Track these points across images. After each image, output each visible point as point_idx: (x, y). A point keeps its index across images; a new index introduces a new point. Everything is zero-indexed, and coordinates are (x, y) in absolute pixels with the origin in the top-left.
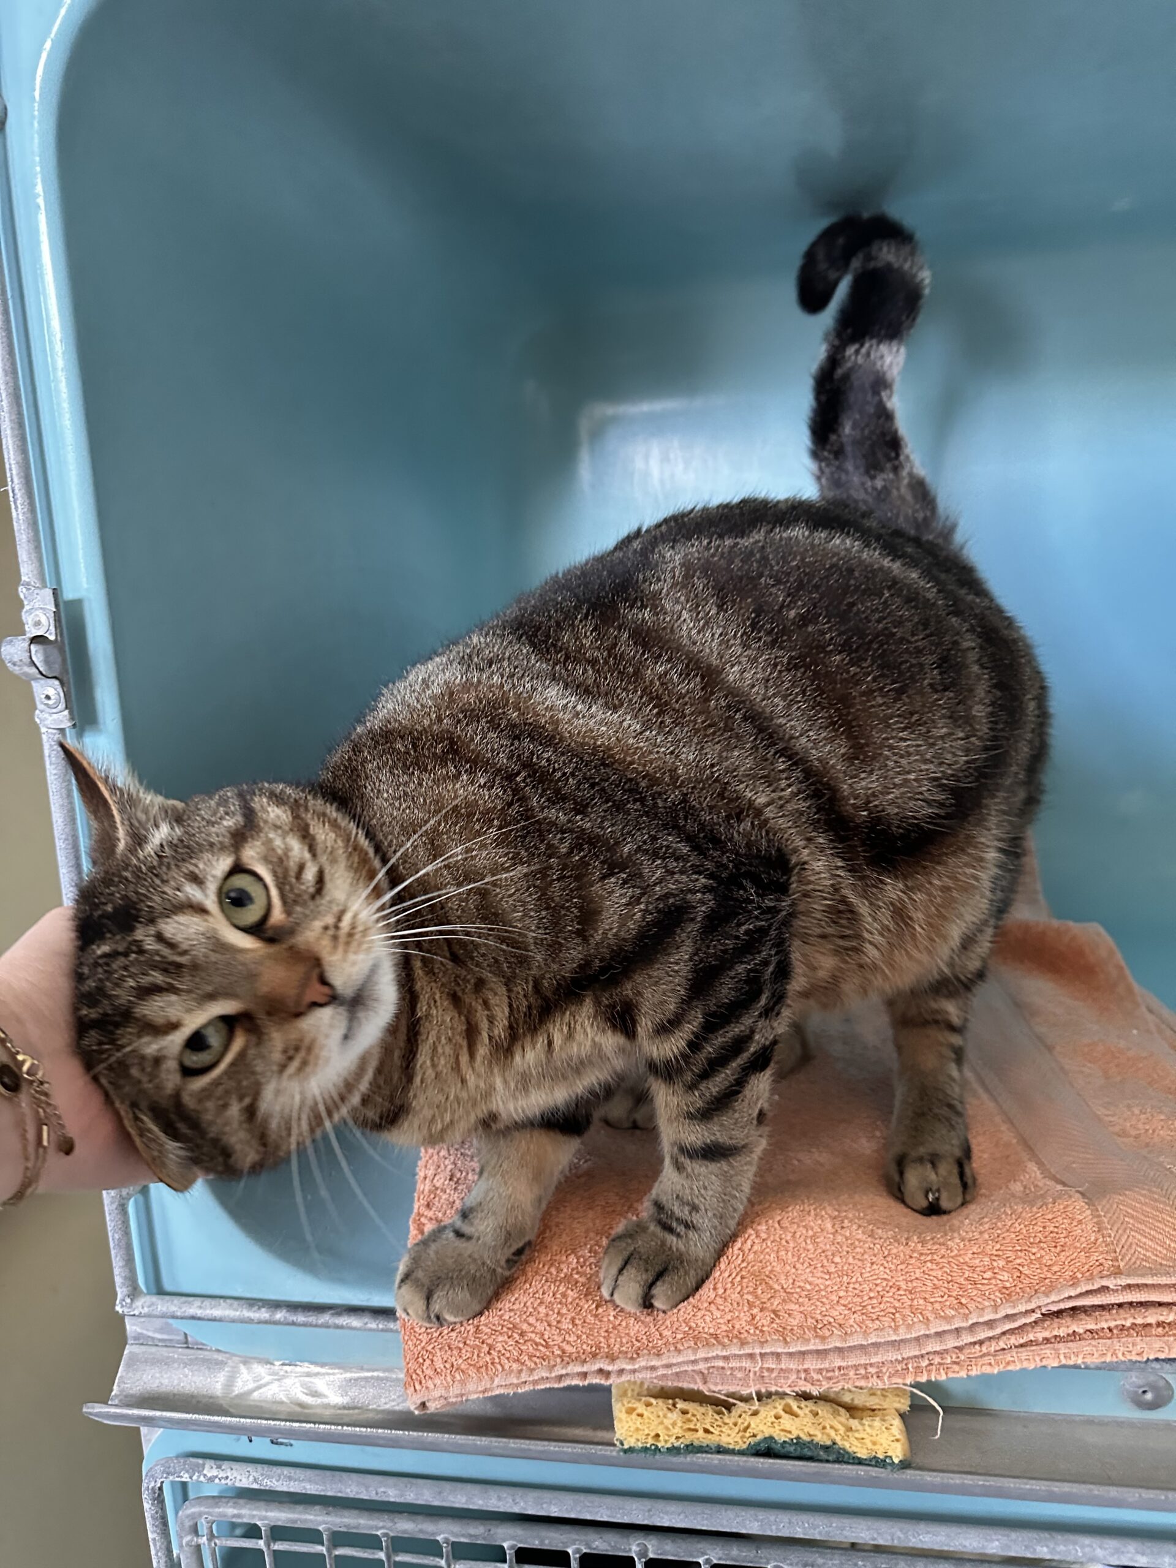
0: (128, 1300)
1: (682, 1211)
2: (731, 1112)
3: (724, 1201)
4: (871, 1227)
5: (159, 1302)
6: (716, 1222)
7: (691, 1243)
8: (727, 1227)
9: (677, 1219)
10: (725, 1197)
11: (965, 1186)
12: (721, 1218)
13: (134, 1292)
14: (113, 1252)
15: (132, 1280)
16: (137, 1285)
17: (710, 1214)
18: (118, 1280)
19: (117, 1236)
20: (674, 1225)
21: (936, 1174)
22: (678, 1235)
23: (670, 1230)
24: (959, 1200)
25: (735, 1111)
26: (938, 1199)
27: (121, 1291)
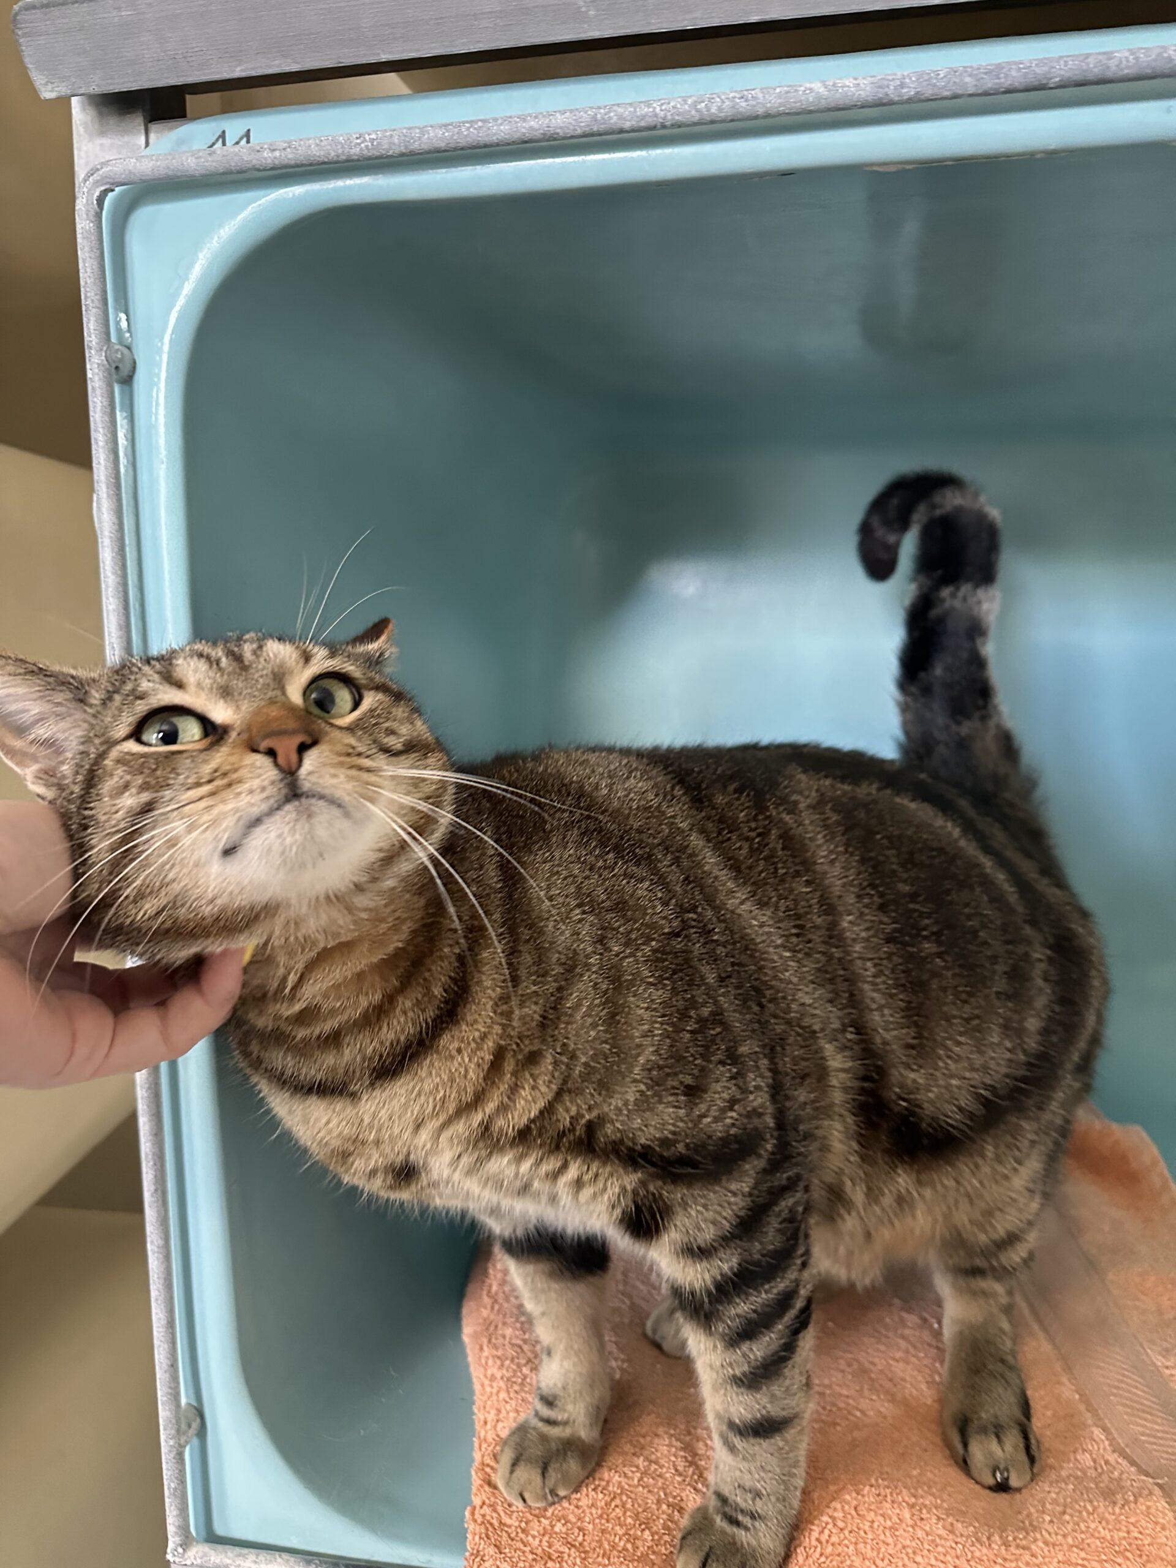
0: (180, 1550)
1: (745, 1501)
2: (781, 1379)
3: (783, 1481)
4: (950, 1520)
5: (212, 1552)
6: (780, 1506)
7: (761, 1534)
8: (792, 1508)
9: (742, 1511)
10: (785, 1478)
11: (1032, 1460)
12: (784, 1500)
13: (187, 1541)
14: (167, 1501)
15: (184, 1529)
16: (190, 1532)
17: (773, 1498)
18: (171, 1529)
19: (173, 1485)
20: (740, 1518)
21: (1003, 1450)
22: (747, 1529)
23: (737, 1523)
24: (1028, 1477)
25: (785, 1378)
26: (1007, 1479)
27: (173, 1541)
